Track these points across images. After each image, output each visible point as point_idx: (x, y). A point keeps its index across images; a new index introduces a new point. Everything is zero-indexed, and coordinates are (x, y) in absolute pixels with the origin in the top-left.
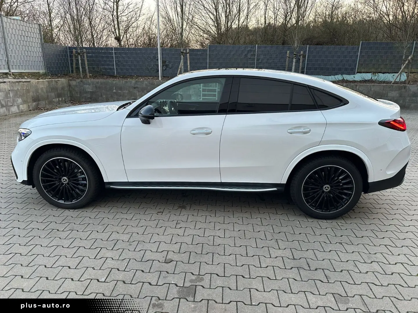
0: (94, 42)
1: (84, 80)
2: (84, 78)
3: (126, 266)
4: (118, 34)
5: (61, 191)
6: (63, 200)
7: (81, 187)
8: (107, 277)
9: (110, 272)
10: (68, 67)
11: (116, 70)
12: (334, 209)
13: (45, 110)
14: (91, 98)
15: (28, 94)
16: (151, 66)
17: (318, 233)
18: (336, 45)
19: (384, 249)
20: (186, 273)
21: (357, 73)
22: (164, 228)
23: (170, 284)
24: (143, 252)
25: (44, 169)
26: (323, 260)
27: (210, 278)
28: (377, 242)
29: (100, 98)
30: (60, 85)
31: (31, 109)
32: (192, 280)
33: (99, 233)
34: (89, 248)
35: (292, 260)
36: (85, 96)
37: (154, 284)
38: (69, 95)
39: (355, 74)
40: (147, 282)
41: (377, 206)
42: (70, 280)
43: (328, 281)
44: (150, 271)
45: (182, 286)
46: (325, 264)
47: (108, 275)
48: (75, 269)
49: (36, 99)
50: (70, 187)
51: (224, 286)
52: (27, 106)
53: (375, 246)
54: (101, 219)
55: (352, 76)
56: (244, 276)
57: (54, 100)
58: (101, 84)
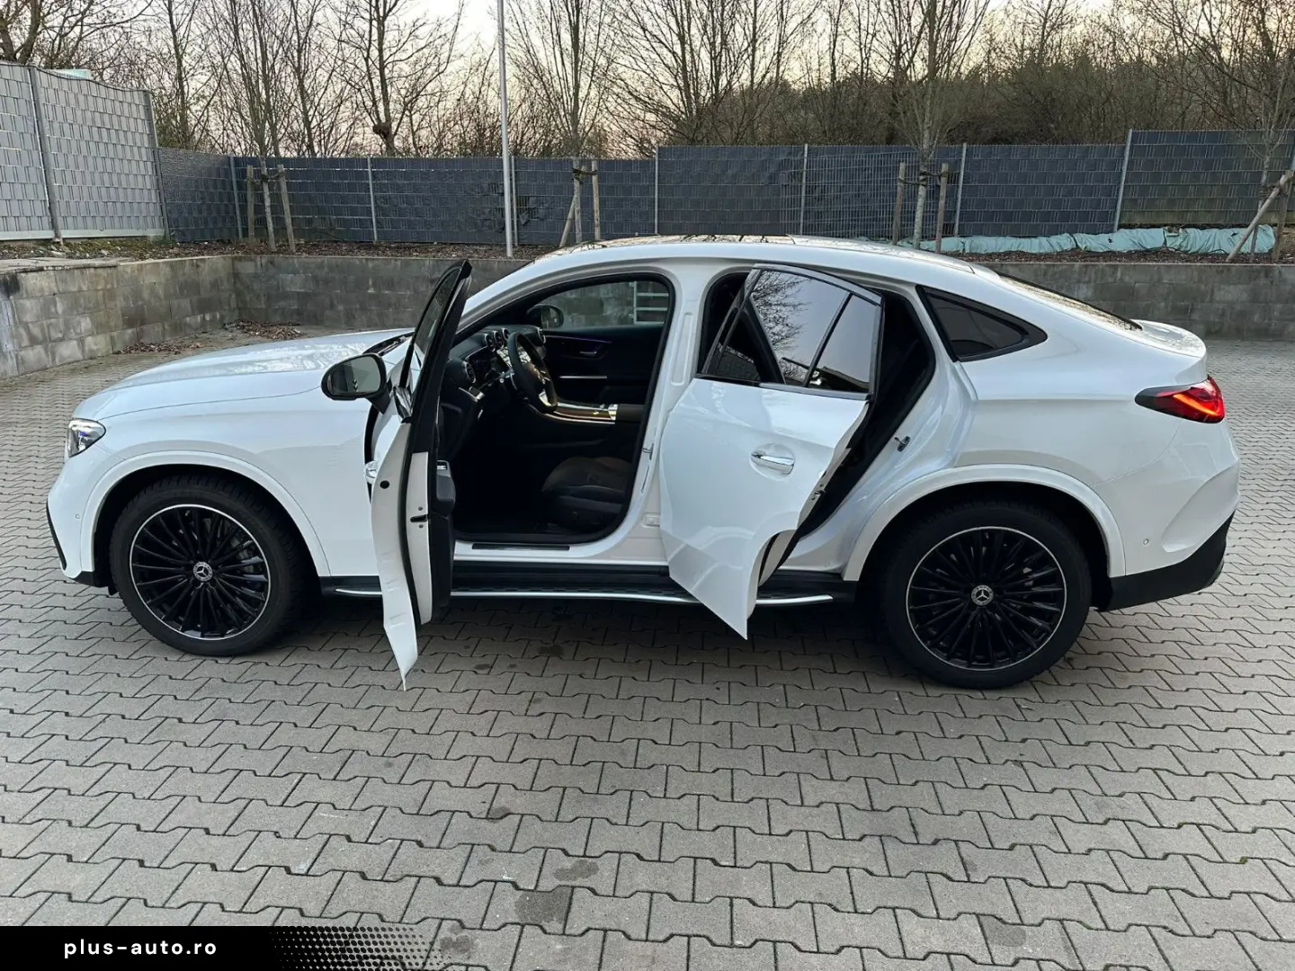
0: (311, 140)
1: (279, 258)
2: (278, 252)
3: (371, 828)
4: (382, 116)
5: (191, 603)
6: (197, 630)
7: (251, 592)
8: (315, 860)
9: (324, 846)
10: (233, 219)
11: (377, 227)
12: (1004, 657)
13: (160, 350)
14: (299, 313)
15: (111, 304)
16: (484, 213)
17: (952, 731)
18: (1056, 142)
19: (1148, 782)
20: (546, 849)
21: (1120, 227)
22: (490, 715)
23: (496, 882)
24: (424, 786)
25: (143, 540)
26: (961, 813)
27: (615, 866)
28: (1129, 758)
29: (328, 313)
30: (206, 275)
31: (119, 347)
32: (562, 870)
33: (298, 730)
34: (267, 774)
35: (865, 813)
36: (283, 309)
37: (451, 883)
38: (233, 305)
39: (1112, 231)
40: (431, 874)
41: (1144, 650)
42: (208, 867)
43: (968, 876)
44: (441, 842)
45: (532, 887)
46: (966, 826)
47: (318, 855)
48: (224, 835)
49: (135, 319)
50: (220, 592)
51: (656, 889)
52: (108, 339)
53: (1123, 771)
54: (307, 687)
55: (1104, 238)
56: (717, 859)
57: (188, 319)
58: (331, 268)
